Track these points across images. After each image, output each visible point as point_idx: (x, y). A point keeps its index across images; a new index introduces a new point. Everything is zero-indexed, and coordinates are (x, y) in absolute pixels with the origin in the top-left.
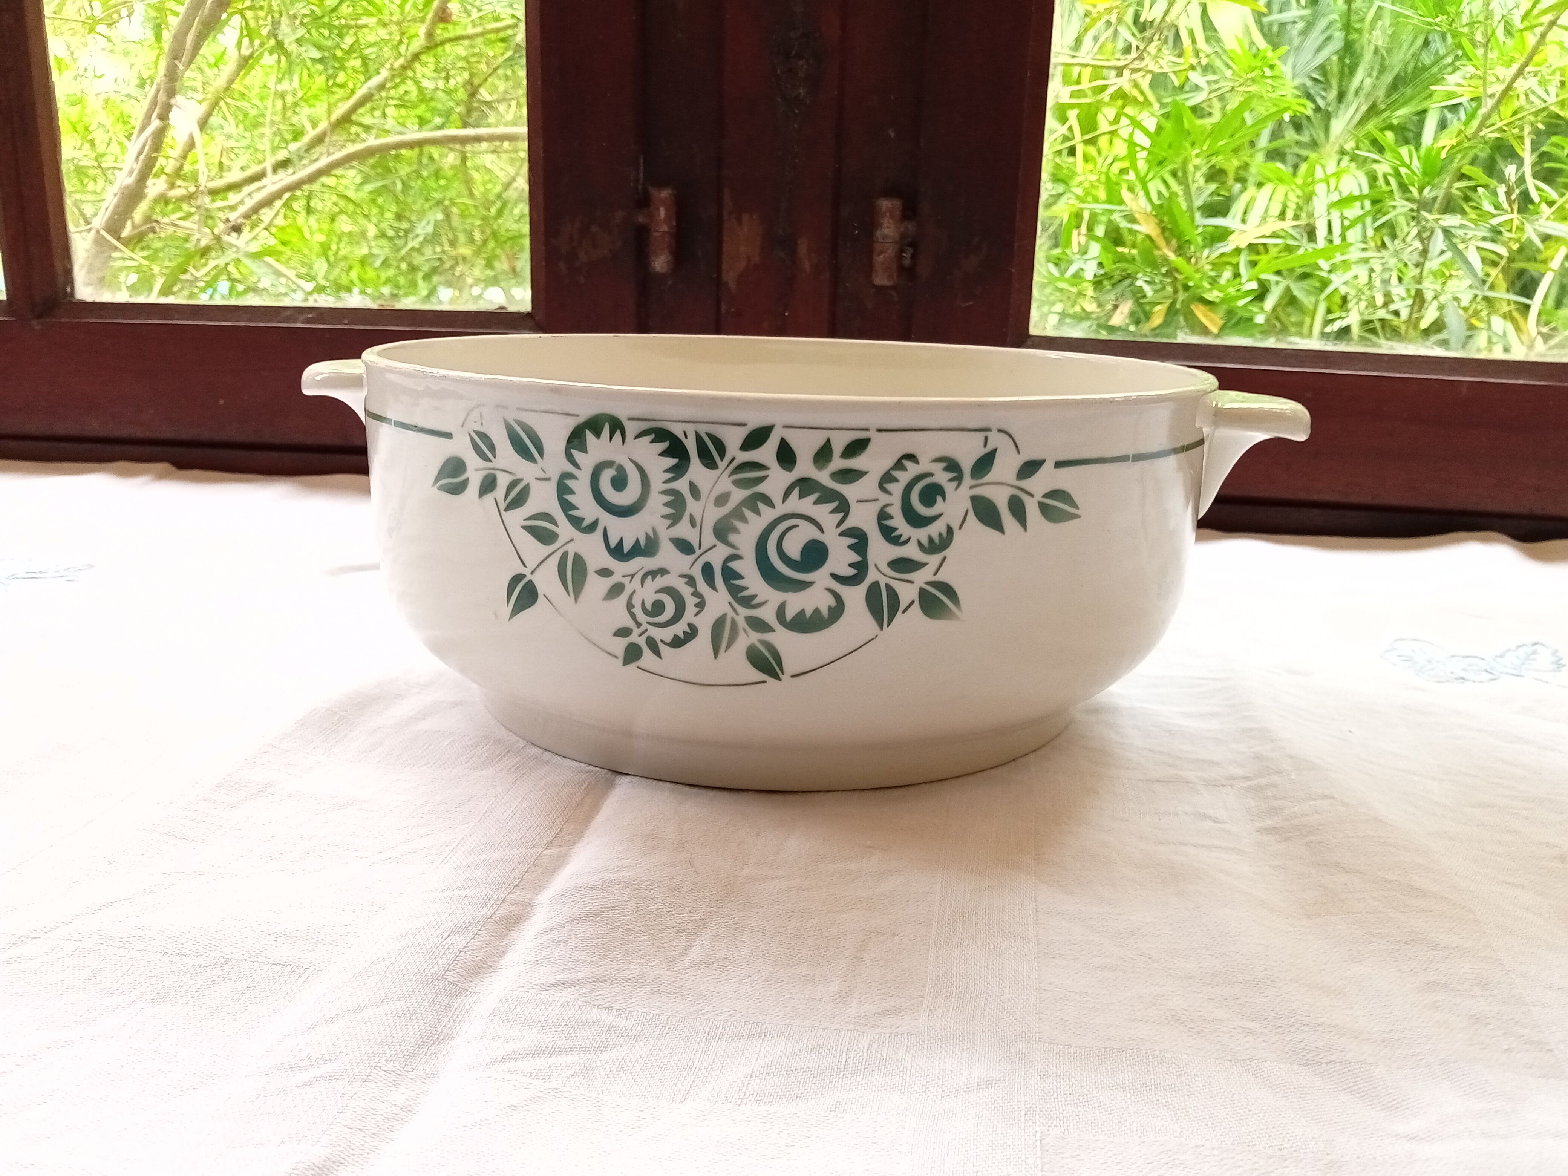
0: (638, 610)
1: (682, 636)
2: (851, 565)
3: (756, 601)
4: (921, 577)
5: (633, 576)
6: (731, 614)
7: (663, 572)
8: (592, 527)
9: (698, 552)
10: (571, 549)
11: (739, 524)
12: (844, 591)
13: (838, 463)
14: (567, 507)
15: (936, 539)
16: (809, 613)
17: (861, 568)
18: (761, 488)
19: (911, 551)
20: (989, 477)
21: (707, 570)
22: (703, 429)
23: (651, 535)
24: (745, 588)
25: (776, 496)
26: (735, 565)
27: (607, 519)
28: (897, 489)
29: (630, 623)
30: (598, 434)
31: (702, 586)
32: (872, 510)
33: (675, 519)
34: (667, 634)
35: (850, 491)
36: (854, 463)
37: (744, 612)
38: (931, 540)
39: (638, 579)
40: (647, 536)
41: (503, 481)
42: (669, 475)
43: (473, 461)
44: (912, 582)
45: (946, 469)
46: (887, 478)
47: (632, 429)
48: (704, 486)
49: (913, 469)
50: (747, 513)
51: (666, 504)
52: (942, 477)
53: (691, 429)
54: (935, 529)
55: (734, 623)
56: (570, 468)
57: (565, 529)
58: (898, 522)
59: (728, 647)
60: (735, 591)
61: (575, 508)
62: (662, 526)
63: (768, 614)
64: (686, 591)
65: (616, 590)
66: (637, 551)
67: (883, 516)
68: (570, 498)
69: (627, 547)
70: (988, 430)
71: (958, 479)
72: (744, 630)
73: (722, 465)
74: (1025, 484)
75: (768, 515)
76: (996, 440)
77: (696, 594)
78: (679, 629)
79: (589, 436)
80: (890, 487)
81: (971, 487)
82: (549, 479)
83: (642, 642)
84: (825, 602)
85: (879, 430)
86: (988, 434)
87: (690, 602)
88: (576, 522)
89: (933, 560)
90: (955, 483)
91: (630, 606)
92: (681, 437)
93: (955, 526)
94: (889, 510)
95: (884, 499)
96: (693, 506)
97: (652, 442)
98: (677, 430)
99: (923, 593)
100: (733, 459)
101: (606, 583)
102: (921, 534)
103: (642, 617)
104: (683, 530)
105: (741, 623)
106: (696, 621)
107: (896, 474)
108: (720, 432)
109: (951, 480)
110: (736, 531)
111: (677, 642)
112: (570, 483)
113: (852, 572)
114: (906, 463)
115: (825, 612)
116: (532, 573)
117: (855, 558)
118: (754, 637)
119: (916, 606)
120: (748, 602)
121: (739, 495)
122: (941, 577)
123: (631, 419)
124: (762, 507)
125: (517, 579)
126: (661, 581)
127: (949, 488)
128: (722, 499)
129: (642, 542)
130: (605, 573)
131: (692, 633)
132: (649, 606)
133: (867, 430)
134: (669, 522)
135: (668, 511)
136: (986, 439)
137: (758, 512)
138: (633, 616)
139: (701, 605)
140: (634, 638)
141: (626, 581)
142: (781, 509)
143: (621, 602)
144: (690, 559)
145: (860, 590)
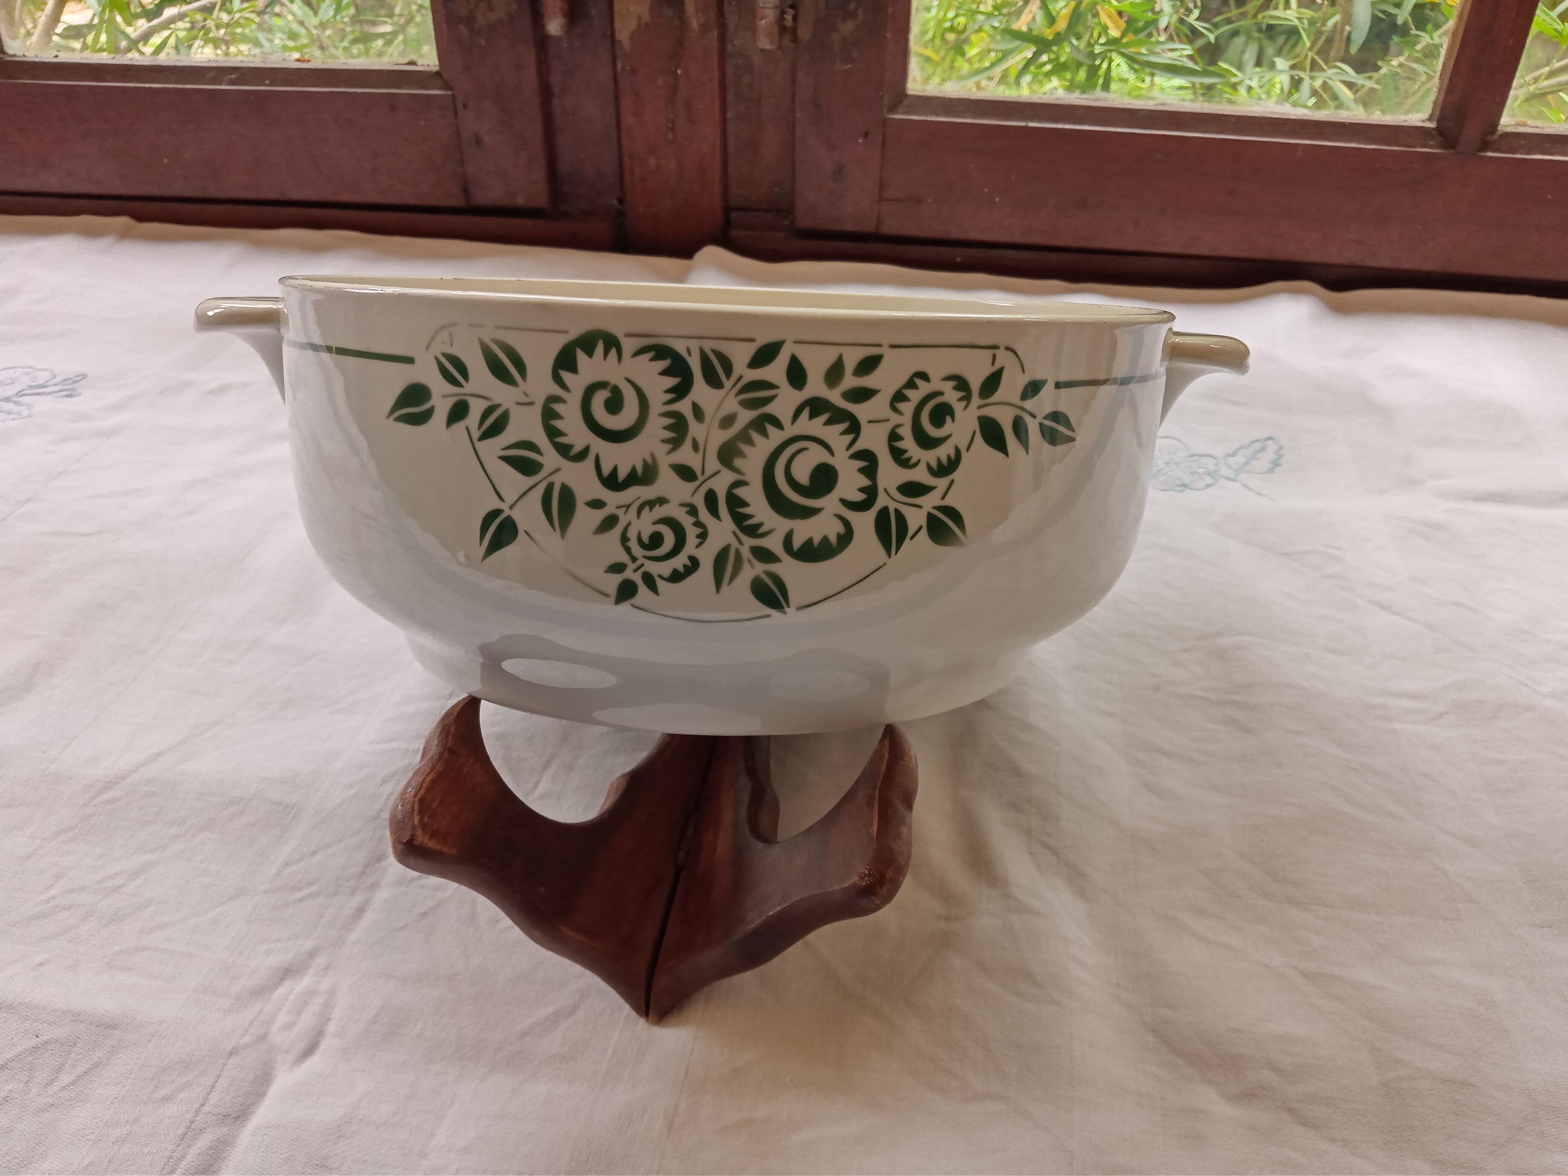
0: (633, 544)
1: (681, 569)
2: (861, 490)
3: (762, 530)
4: (929, 502)
5: (628, 506)
6: (735, 544)
7: (662, 501)
8: (582, 455)
9: (701, 478)
10: (558, 480)
11: (745, 448)
12: (852, 516)
13: (850, 381)
14: (553, 433)
15: (944, 461)
16: (816, 541)
17: (871, 493)
18: (770, 409)
19: (920, 475)
20: (997, 397)
21: (711, 499)
22: (708, 346)
23: (649, 460)
24: (750, 517)
25: (785, 417)
26: (740, 492)
27: (599, 445)
28: (907, 408)
29: (623, 557)
30: (590, 353)
31: (704, 515)
32: (884, 430)
33: (676, 443)
34: (665, 568)
35: (860, 411)
36: (868, 381)
37: (749, 542)
38: (939, 461)
39: (633, 509)
40: (645, 463)
41: (477, 408)
42: (670, 396)
43: (438, 387)
44: (920, 507)
45: (956, 388)
46: (899, 397)
47: (629, 346)
48: (708, 409)
49: (924, 388)
50: (756, 436)
51: (668, 428)
52: (951, 396)
53: (694, 345)
54: (944, 452)
55: (738, 554)
56: (557, 390)
57: (550, 458)
58: (908, 443)
59: (732, 580)
60: (739, 519)
61: (562, 434)
62: (661, 451)
63: (774, 543)
64: (687, 521)
65: (609, 523)
66: (633, 479)
67: (894, 436)
68: (557, 424)
69: (622, 474)
70: (995, 347)
71: (967, 398)
72: (749, 561)
73: (728, 384)
74: (1028, 404)
75: (776, 437)
76: (1004, 359)
77: (698, 524)
78: (679, 562)
79: (581, 356)
80: (901, 406)
81: (979, 407)
82: (531, 404)
83: (637, 578)
84: (833, 530)
85: (892, 346)
86: (996, 351)
87: (691, 532)
88: (564, 450)
89: (941, 483)
90: (964, 403)
91: (624, 539)
92: (684, 354)
93: (963, 447)
94: (900, 431)
95: (895, 419)
96: (695, 429)
97: (652, 360)
98: (680, 346)
99: (931, 517)
100: (741, 377)
101: (598, 516)
102: (931, 456)
103: (637, 551)
104: (685, 455)
105: (746, 553)
106: (698, 553)
107: (908, 393)
108: (725, 348)
109: (960, 400)
110: (742, 455)
111: (676, 577)
112: (558, 407)
113: (860, 497)
114: (919, 382)
115: (833, 539)
116: (511, 507)
117: (865, 482)
118: (760, 568)
119: (924, 533)
120: (753, 531)
121: (746, 416)
122: (949, 501)
123: (628, 335)
124: (771, 429)
125: (494, 514)
126: (660, 512)
127: (958, 407)
128: (727, 421)
129: (640, 469)
130: (597, 504)
131: (694, 565)
132: (645, 539)
133: (880, 346)
134: (669, 447)
135: (669, 435)
136: (994, 356)
137: (765, 434)
138: (628, 550)
139: (703, 536)
140: (629, 574)
141: (620, 512)
142: (791, 431)
143: (616, 533)
144: (693, 485)
145: (870, 516)
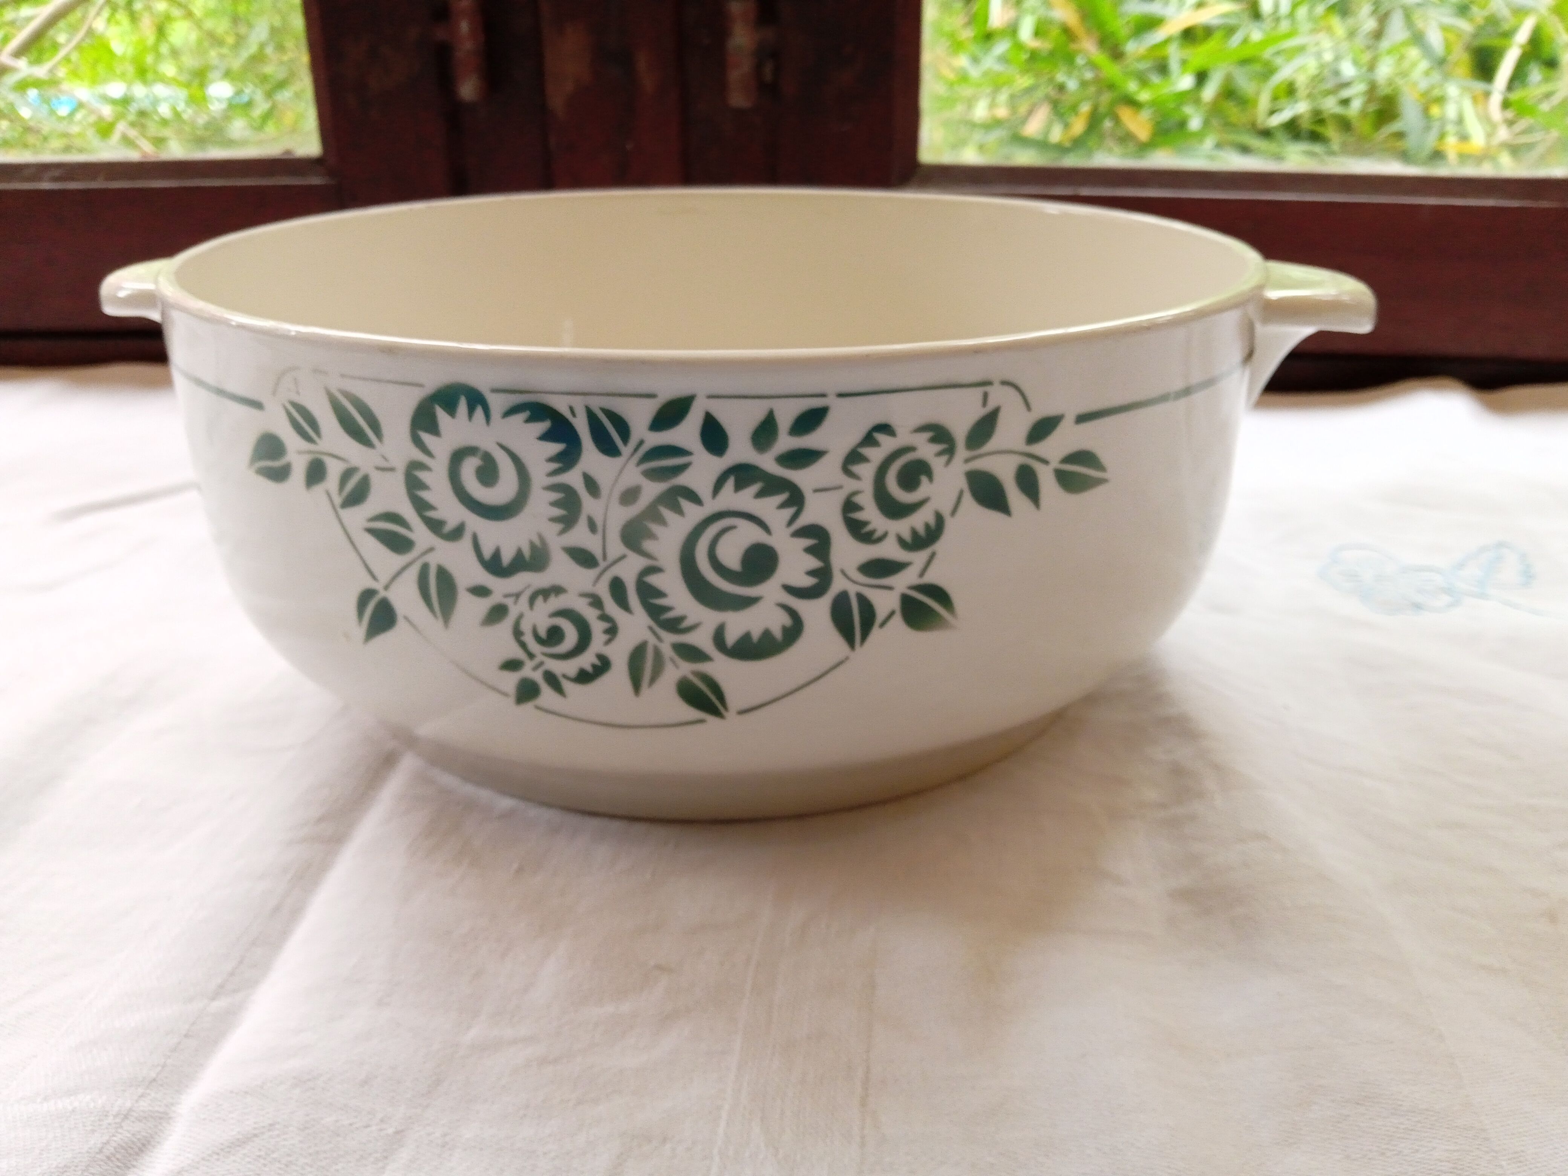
0: (529, 639)
1: (589, 669)
2: (812, 573)
3: (685, 624)
4: (902, 582)
5: (517, 596)
6: (652, 641)
7: (557, 590)
8: (457, 534)
9: (603, 564)
10: (433, 560)
11: (655, 528)
12: (802, 606)
13: (785, 442)
14: (421, 506)
15: (921, 530)
16: (756, 635)
17: (823, 576)
18: (682, 480)
19: (889, 550)
20: (992, 444)
21: (617, 588)
22: (596, 403)
23: (537, 542)
24: (668, 609)
25: (703, 488)
26: (654, 580)
27: (475, 523)
28: (866, 472)
29: (519, 654)
30: (451, 409)
31: (611, 607)
32: (836, 500)
33: (568, 522)
34: (571, 667)
35: (802, 478)
36: (810, 441)
37: (669, 638)
38: (914, 532)
39: (524, 600)
40: (533, 546)
41: (334, 470)
42: (554, 466)
43: (292, 441)
44: (890, 588)
45: (933, 440)
46: (854, 457)
47: (499, 404)
48: (604, 479)
49: (887, 444)
50: (667, 513)
51: (555, 504)
52: (927, 451)
53: (579, 404)
54: (920, 520)
55: (658, 654)
56: (418, 455)
57: (421, 535)
58: (871, 514)
59: (653, 680)
60: (656, 612)
61: (432, 508)
62: (551, 531)
63: (702, 639)
64: (590, 614)
65: (497, 613)
66: (519, 564)
67: (850, 506)
68: (424, 495)
69: (507, 557)
70: (987, 383)
71: (950, 451)
72: (672, 660)
73: (626, 450)
74: (1038, 449)
75: (694, 514)
76: (999, 396)
77: (604, 617)
78: (586, 660)
79: (441, 415)
80: (857, 469)
81: (967, 461)
82: (392, 469)
83: (537, 677)
84: (777, 621)
85: (841, 395)
86: (988, 389)
87: (598, 628)
88: (435, 526)
89: (918, 558)
90: (944, 458)
91: (517, 633)
92: (567, 414)
93: (946, 511)
94: (858, 499)
95: (850, 485)
96: (589, 505)
97: (528, 421)
98: (561, 405)
99: (906, 601)
100: (641, 443)
101: (483, 605)
102: (903, 527)
103: (534, 646)
104: (580, 536)
105: (667, 651)
106: (608, 651)
107: (867, 451)
108: (621, 407)
109: (940, 454)
110: (652, 536)
111: (584, 677)
112: (423, 475)
113: (808, 582)
114: (880, 437)
115: (778, 633)
116: (386, 588)
117: (813, 563)
118: (686, 669)
119: (898, 620)
120: (674, 625)
121: (652, 490)
122: (930, 578)
123: (495, 391)
124: (685, 504)
125: (366, 596)
126: (556, 603)
127: (937, 464)
128: (630, 496)
129: (527, 552)
130: (480, 591)
131: (603, 666)
132: (543, 633)
133: (823, 395)
134: (558, 527)
135: (558, 512)
136: (985, 396)
137: (679, 511)
138: (523, 645)
139: (612, 631)
140: (528, 671)
141: (509, 602)
142: (711, 506)
143: (505, 627)
144: (592, 573)
145: (823, 606)
